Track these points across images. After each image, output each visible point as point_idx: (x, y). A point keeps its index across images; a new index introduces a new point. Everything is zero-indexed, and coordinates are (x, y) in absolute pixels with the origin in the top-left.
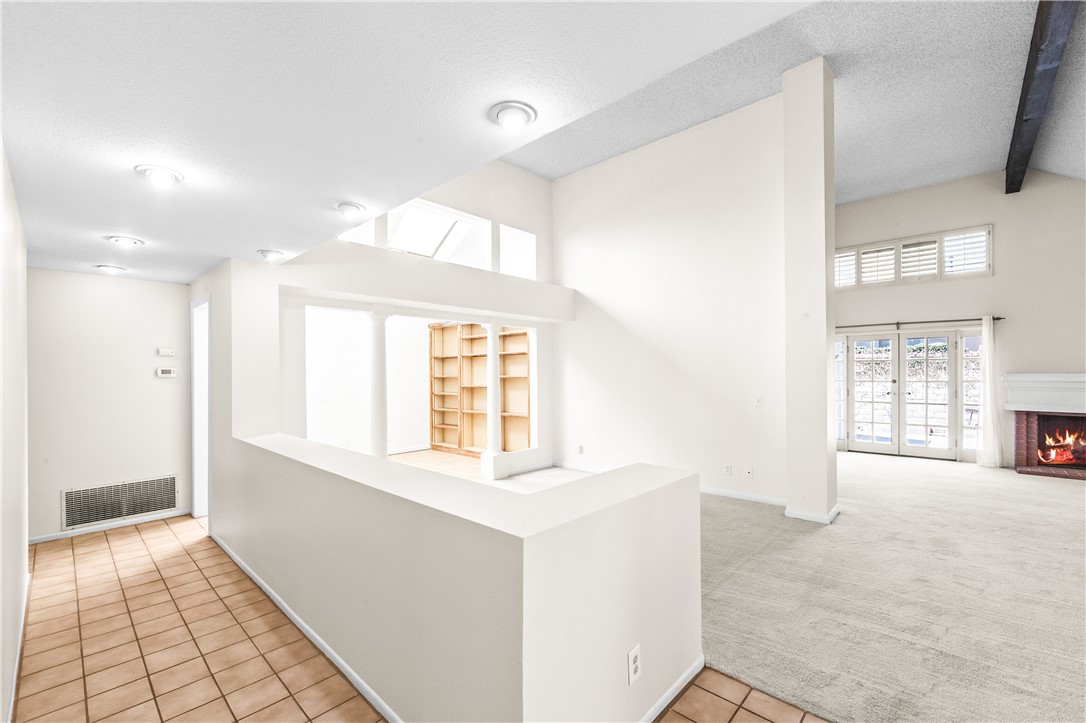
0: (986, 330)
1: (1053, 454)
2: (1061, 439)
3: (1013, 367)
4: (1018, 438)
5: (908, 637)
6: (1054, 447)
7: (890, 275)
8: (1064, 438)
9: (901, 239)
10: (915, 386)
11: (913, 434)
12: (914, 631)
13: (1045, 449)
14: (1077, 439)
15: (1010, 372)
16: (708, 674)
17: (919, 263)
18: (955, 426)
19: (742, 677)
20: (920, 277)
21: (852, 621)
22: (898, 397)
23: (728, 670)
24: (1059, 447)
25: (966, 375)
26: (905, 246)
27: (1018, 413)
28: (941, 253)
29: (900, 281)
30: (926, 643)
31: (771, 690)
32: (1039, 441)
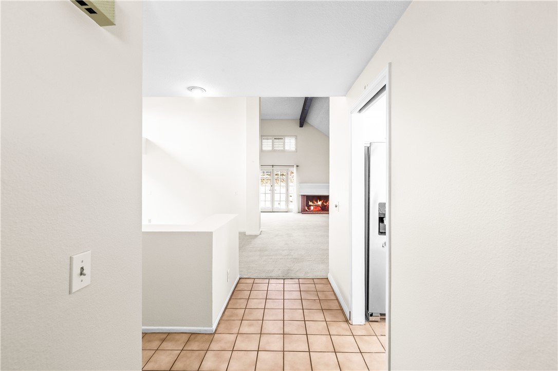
0: (294, 170)
1: (312, 208)
2: (316, 203)
3: (301, 182)
4: (302, 203)
5: (287, 257)
6: (312, 206)
7: (270, 148)
8: (317, 202)
9: (274, 136)
10: (277, 188)
11: (276, 205)
12: (288, 255)
13: (309, 206)
14: (323, 203)
15: (300, 183)
16: (241, 280)
17: (278, 145)
18: (287, 201)
19: (251, 277)
20: (279, 150)
21: (273, 257)
22: (272, 191)
23: (247, 277)
24: (315, 206)
25: (290, 184)
26: (275, 139)
27: (302, 195)
28: (284, 143)
29: (273, 151)
30: (291, 257)
31: (260, 277)
32: (306, 204)
